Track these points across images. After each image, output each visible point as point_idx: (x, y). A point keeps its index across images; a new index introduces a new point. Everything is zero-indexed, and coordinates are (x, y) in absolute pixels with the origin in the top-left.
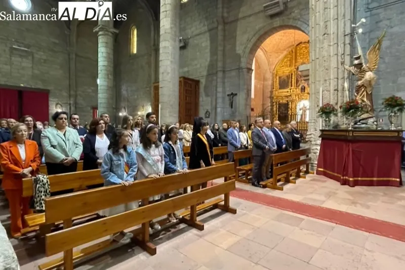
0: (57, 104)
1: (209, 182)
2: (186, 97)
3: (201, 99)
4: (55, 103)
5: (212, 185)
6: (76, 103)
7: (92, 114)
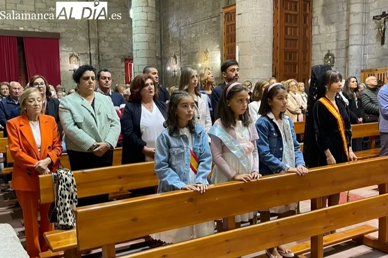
0: (71, 56)
1: (343, 195)
2: (286, 27)
3: (315, 31)
4: (68, 55)
5: (348, 200)
6: (98, 53)
7: (124, 70)
